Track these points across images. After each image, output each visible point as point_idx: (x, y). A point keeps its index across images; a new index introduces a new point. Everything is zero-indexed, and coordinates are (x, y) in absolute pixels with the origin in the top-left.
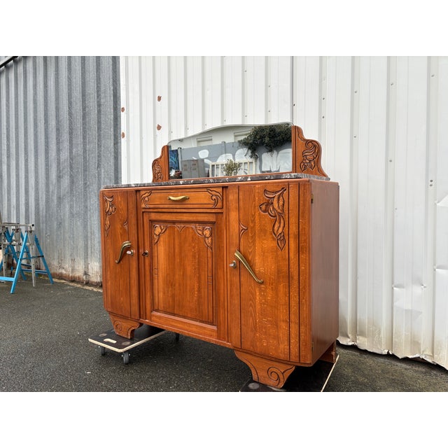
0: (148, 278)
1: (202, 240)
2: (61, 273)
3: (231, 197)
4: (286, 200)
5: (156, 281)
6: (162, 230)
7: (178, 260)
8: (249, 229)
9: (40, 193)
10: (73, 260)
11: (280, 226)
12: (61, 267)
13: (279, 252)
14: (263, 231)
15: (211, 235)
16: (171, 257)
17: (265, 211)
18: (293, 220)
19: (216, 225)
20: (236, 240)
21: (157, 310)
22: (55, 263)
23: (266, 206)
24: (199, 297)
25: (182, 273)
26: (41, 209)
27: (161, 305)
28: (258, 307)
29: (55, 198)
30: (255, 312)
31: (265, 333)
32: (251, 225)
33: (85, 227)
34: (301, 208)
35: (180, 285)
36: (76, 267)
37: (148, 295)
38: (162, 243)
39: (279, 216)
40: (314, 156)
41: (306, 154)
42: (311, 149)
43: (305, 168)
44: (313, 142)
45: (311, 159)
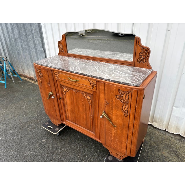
0: (63, 108)
1: (87, 100)
2: (25, 75)
3: (101, 87)
4: (130, 97)
5: (66, 110)
6: (67, 90)
7: (75, 104)
8: (110, 104)
9: (6, 36)
10: (28, 70)
11: (126, 107)
12: (24, 72)
13: (125, 118)
14: (117, 107)
15: (91, 99)
16: (72, 103)
17: (118, 99)
18: (133, 106)
19: (94, 96)
20: (103, 106)
21: (69, 120)
22: (21, 70)
23: (119, 96)
24: (86, 121)
25: (78, 110)
26: (8, 44)
27: (70, 119)
28: (113, 134)
29: (13, 39)
30: (112, 135)
31: (116, 144)
32: (111, 102)
33: (31, 56)
34: (138, 101)
35: (77, 114)
36: (30, 73)
37: (64, 114)
38: (67, 95)
39: (125, 103)
40: (145, 57)
41: (141, 55)
42: (144, 53)
43: (140, 62)
44: (146, 49)
45: (144, 57)
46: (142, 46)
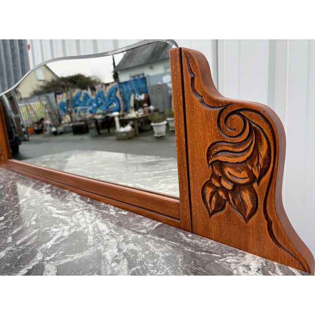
40: (250, 173)
41: (221, 157)
42: (240, 144)
43: (220, 206)
44: (246, 114)
45: (242, 178)
46: (215, 103)
